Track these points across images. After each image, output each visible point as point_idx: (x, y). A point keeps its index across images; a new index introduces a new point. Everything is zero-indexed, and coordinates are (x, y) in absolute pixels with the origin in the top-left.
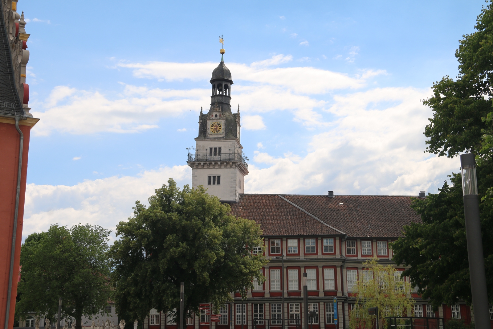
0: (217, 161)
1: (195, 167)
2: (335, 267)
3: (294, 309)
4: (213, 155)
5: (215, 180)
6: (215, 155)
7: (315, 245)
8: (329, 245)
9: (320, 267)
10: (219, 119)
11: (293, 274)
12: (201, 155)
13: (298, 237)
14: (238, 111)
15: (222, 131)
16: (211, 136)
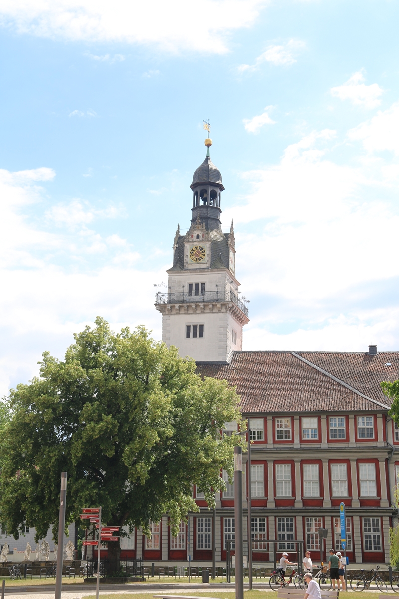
0: (199, 302)
1: (167, 313)
2: (376, 461)
3: (314, 527)
4: (193, 294)
5: (195, 331)
6: (196, 293)
7: (344, 427)
8: (365, 427)
9: (353, 461)
10: (202, 241)
11: (311, 471)
12: (176, 294)
13: (318, 414)
14: (232, 228)
15: (207, 258)
16: (190, 267)
